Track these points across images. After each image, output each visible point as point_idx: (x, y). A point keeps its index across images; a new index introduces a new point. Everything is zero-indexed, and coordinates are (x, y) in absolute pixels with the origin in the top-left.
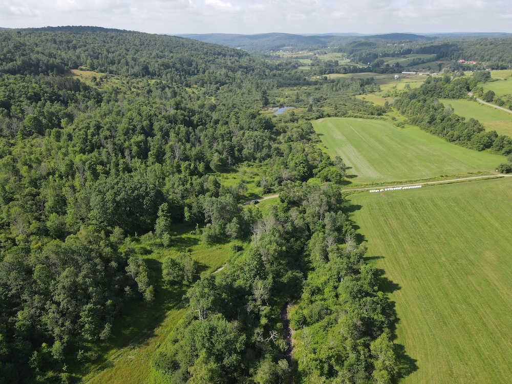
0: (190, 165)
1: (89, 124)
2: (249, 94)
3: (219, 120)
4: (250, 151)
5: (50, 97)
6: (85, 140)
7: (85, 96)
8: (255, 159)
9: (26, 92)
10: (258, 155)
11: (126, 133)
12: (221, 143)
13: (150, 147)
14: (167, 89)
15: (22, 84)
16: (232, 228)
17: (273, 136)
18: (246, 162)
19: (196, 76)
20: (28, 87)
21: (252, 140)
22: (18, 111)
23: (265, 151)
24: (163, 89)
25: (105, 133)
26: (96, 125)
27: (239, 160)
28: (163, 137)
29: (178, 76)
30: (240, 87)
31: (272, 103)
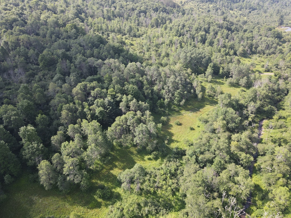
0: (226, 50)
1: (180, 24)
2: (270, 17)
3: (247, 30)
4: (262, 49)
5: (162, 10)
6: (178, 31)
7: (177, 11)
8: (264, 54)
9: (153, 6)
10: (267, 51)
11: (197, 30)
12: (245, 42)
13: (207, 38)
14: (219, 10)
15: (151, 3)
16: (243, 81)
17: (280, 43)
18: (258, 55)
19: (238, 4)
20: (154, 4)
21: (266, 42)
22: (149, 15)
23: (272, 50)
24: (217, 10)
25: (186, 29)
26: (183, 25)
27: (254, 53)
28: (214, 34)
29: (227, 3)
30: (265, 12)
31: (285, 24)
